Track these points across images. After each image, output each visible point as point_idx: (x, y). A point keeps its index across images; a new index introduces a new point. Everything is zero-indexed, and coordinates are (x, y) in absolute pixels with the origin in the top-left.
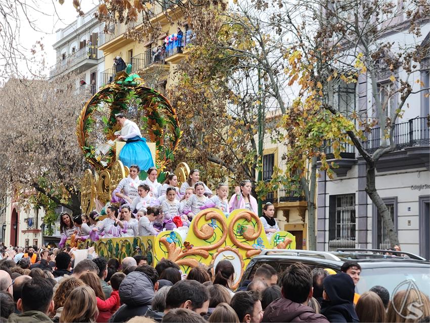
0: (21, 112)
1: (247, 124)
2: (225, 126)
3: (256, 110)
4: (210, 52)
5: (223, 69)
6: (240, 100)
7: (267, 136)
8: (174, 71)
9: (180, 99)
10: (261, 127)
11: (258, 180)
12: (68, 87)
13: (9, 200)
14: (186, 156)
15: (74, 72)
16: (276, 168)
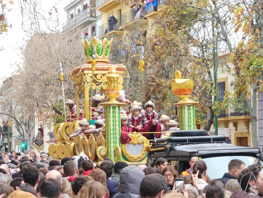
0: (43, 57)
1: (205, 61)
2: (189, 63)
3: (211, 51)
4: (177, 10)
5: (186, 22)
6: (200, 44)
7: (219, 69)
8: (151, 24)
9: (156, 45)
10: (215, 63)
11: (214, 101)
12: (76, 38)
13: (36, 120)
14: (163, 85)
15: (80, 27)
16: (226, 92)
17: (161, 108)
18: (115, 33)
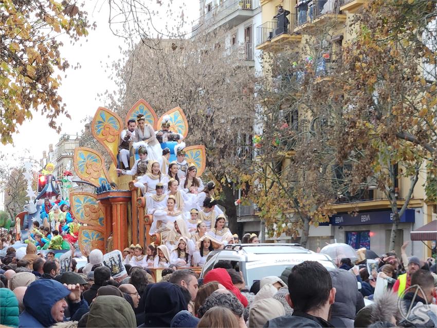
2: (419, 92)
5: (414, 18)
8: (350, 23)
9: (359, 60)
14: (369, 133)
15: (222, 27)
17: (367, 174)
18: (287, 38)
